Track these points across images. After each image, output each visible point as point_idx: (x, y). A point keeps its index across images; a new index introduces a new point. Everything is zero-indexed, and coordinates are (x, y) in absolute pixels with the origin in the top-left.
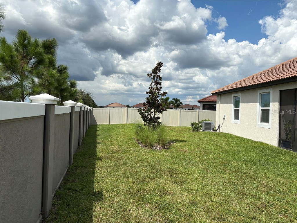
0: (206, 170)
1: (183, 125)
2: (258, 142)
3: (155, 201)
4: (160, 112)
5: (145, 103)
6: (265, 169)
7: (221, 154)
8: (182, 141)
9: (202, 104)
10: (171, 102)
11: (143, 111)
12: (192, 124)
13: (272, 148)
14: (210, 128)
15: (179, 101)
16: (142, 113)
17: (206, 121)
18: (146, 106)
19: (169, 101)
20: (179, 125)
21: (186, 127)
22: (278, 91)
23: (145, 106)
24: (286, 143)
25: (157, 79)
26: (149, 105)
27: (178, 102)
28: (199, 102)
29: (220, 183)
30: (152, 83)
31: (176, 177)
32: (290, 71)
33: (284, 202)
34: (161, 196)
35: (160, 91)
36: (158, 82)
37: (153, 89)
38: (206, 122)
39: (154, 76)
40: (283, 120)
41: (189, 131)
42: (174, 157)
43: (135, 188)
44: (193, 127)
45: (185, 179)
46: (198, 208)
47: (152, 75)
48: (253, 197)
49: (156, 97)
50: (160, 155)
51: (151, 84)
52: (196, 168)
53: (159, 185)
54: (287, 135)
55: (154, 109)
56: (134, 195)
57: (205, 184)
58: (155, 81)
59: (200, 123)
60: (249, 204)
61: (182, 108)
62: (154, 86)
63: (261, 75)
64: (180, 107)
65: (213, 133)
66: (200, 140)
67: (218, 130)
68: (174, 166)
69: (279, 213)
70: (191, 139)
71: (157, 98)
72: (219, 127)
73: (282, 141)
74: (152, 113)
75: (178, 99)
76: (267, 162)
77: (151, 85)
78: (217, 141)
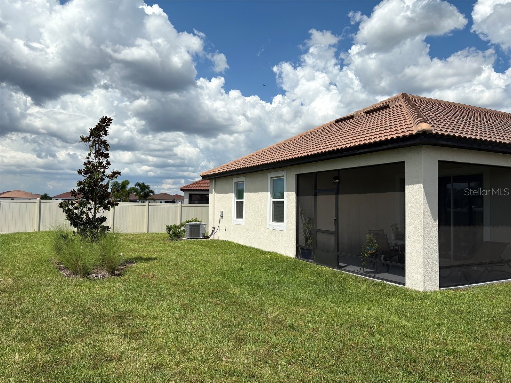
0: (184, 307)
1: (153, 231)
2: (269, 253)
3: (81, 377)
4: (106, 208)
5: (76, 190)
6: (276, 295)
7: (213, 276)
8: (148, 259)
9: (188, 193)
10: (133, 189)
11: (70, 207)
12: (169, 228)
13: (287, 260)
14: (199, 234)
15: (148, 187)
16: (70, 210)
17: (193, 221)
18: (78, 196)
19: (129, 187)
20: (145, 231)
21: (158, 234)
22: (295, 175)
23: (75, 197)
24: (306, 252)
25: (101, 147)
26: (85, 195)
27: (147, 190)
28: (182, 190)
29: (207, 325)
30: (90, 154)
31: (129, 326)
32: (312, 146)
33: (297, 343)
34: (95, 367)
35: (106, 170)
36: (103, 153)
37: (93, 165)
38: (193, 223)
39: (94, 141)
40: (301, 217)
41: (163, 240)
42: (131, 289)
43: (42, 357)
44: (171, 232)
45: (146, 326)
46: (164, 375)
47: (91, 139)
48: (255, 342)
49: (97, 180)
50: (104, 288)
51: (87, 155)
52: (168, 304)
53: (94, 346)
54: (307, 240)
55: (94, 203)
56: (38, 373)
57: (180, 331)
58: (96, 151)
59: (183, 226)
60: (247, 354)
61: (154, 200)
62: (93, 159)
63: (273, 149)
64: (149, 198)
65: (204, 242)
66: (180, 255)
67: (212, 237)
68: (128, 307)
69: (289, 361)
70: (164, 255)
71: (101, 183)
72: (213, 231)
73: (300, 250)
74: (90, 209)
75: (146, 184)
76: (280, 283)
77: (88, 158)
78: (208, 254)
